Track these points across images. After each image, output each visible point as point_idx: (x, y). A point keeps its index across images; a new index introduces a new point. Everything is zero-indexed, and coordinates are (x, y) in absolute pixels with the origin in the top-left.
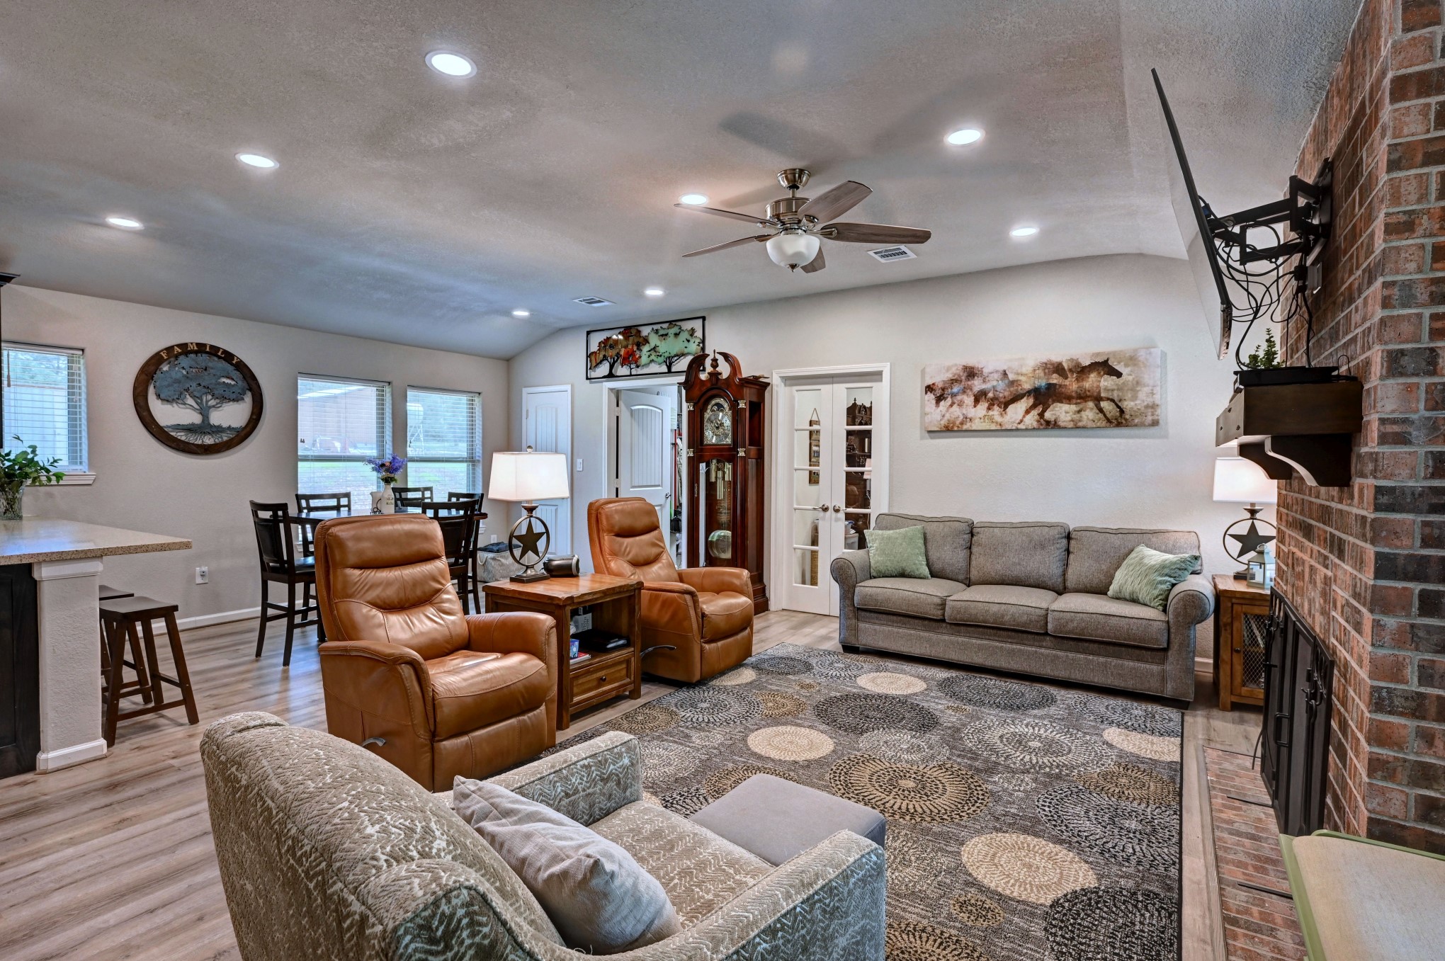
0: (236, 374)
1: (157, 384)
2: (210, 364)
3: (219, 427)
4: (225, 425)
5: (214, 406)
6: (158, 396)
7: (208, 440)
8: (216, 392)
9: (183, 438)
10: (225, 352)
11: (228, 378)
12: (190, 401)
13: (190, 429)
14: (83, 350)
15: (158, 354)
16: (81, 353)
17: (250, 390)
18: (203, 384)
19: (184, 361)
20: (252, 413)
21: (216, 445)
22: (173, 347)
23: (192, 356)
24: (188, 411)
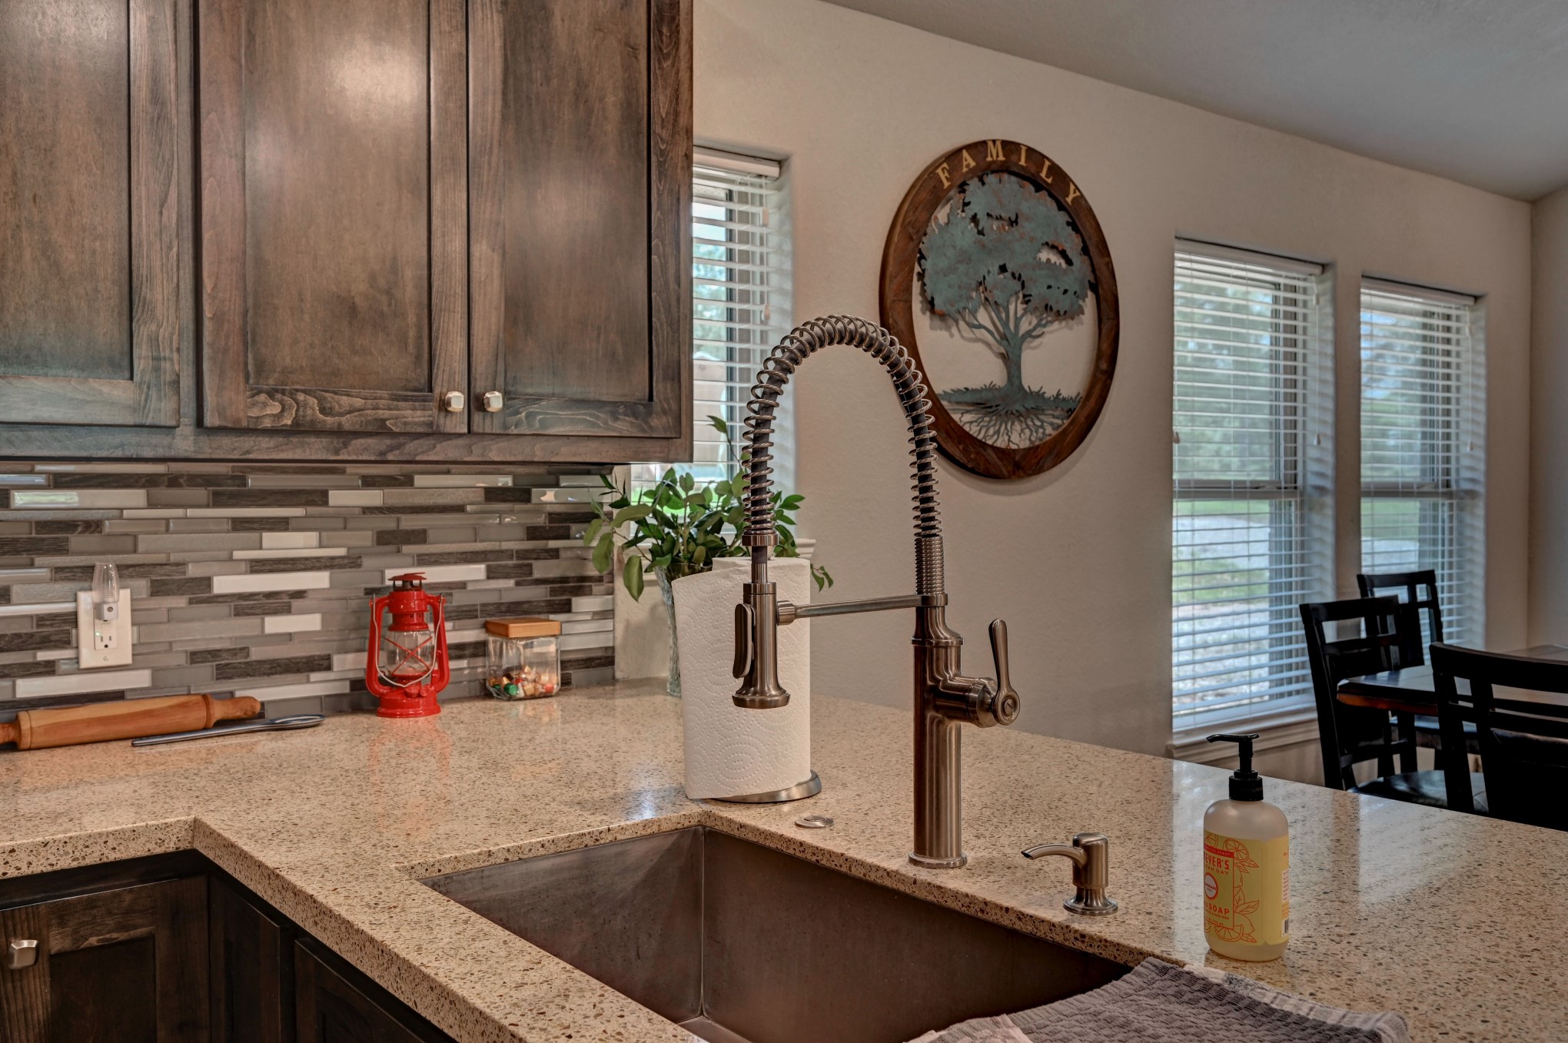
0: (1071, 242)
1: (928, 264)
2: (1025, 207)
3: (1039, 395)
4: (1050, 392)
5: (1029, 334)
6: (930, 304)
7: (1017, 437)
8: (1034, 290)
9: (973, 430)
10: (1055, 170)
11: (1053, 247)
12: (983, 317)
13: (985, 403)
14: (781, 163)
15: (930, 172)
16: (773, 170)
17: (1094, 287)
18: (1009, 267)
19: (979, 198)
20: (1099, 356)
21: (1033, 450)
22: (958, 152)
23: (991, 179)
24: (980, 347)
